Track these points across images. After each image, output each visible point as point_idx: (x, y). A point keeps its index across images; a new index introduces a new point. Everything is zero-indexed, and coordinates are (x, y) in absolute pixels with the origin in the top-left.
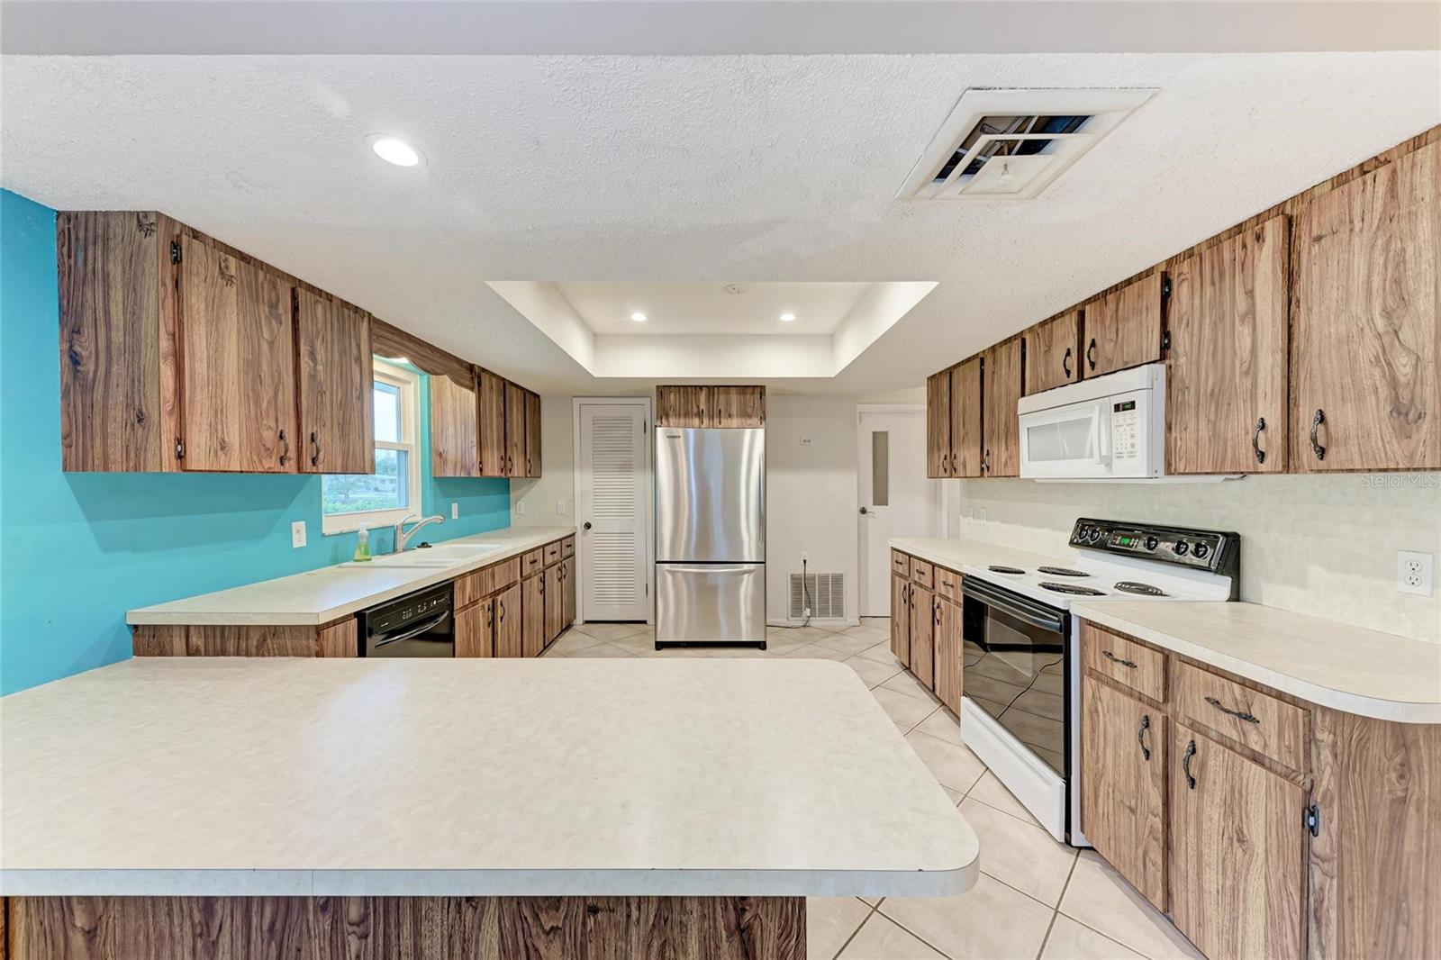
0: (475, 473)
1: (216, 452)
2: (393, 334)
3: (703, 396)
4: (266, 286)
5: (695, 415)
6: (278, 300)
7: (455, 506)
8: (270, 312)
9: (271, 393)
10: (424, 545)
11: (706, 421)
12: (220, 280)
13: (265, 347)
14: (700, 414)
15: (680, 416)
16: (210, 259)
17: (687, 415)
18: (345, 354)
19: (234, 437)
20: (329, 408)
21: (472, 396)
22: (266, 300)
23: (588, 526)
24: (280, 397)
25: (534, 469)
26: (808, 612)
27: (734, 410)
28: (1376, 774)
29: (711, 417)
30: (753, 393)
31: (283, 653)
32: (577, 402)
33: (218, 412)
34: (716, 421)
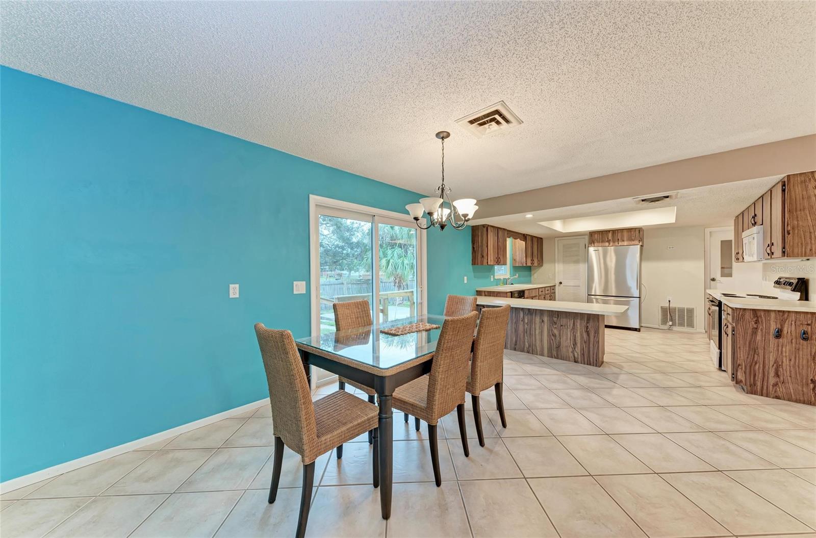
0: (525, 265)
2: (509, 232)
3: (610, 235)
5: (607, 242)
6: (496, 231)
7: (517, 275)
8: (495, 236)
10: (512, 284)
11: (611, 244)
13: (495, 242)
14: (609, 241)
15: (599, 242)
17: (603, 242)
20: (502, 250)
21: (524, 243)
23: (561, 283)
25: (541, 263)
26: (671, 323)
27: (625, 238)
28: (747, 322)
29: (614, 242)
30: (635, 231)
31: (500, 297)
32: (556, 239)
33: (491, 253)
34: (616, 243)
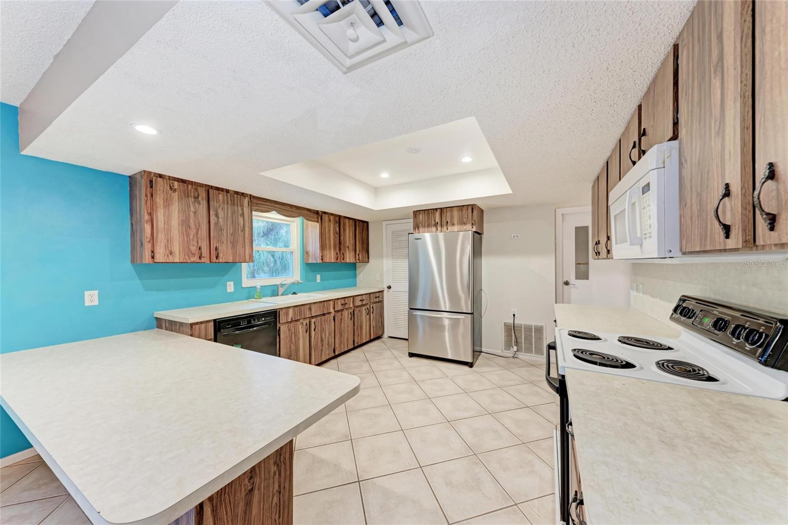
0: (319, 261)
1: (168, 256)
2: (266, 202)
3: (438, 214)
4: (192, 190)
5: (434, 226)
6: (198, 195)
7: (318, 277)
8: (194, 201)
9: (195, 231)
10: (294, 293)
11: (439, 228)
12: (170, 191)
13: (192, 214)
14: (436, 225)
15: (425, 227)
16: (165, 184)
17: (429, 226)
18: (235, 213)
19: (176, 249)
20: (225, 236)
21: (317, 225)
22: (192, 196)
23: (389, 287)
24: (199, 233)
26: (515, 348)
27: (456, 221)
29: (442, 226)
30: (467, 209)
32: (384, 223)
33: (169, 241)
34: (445, 228)
